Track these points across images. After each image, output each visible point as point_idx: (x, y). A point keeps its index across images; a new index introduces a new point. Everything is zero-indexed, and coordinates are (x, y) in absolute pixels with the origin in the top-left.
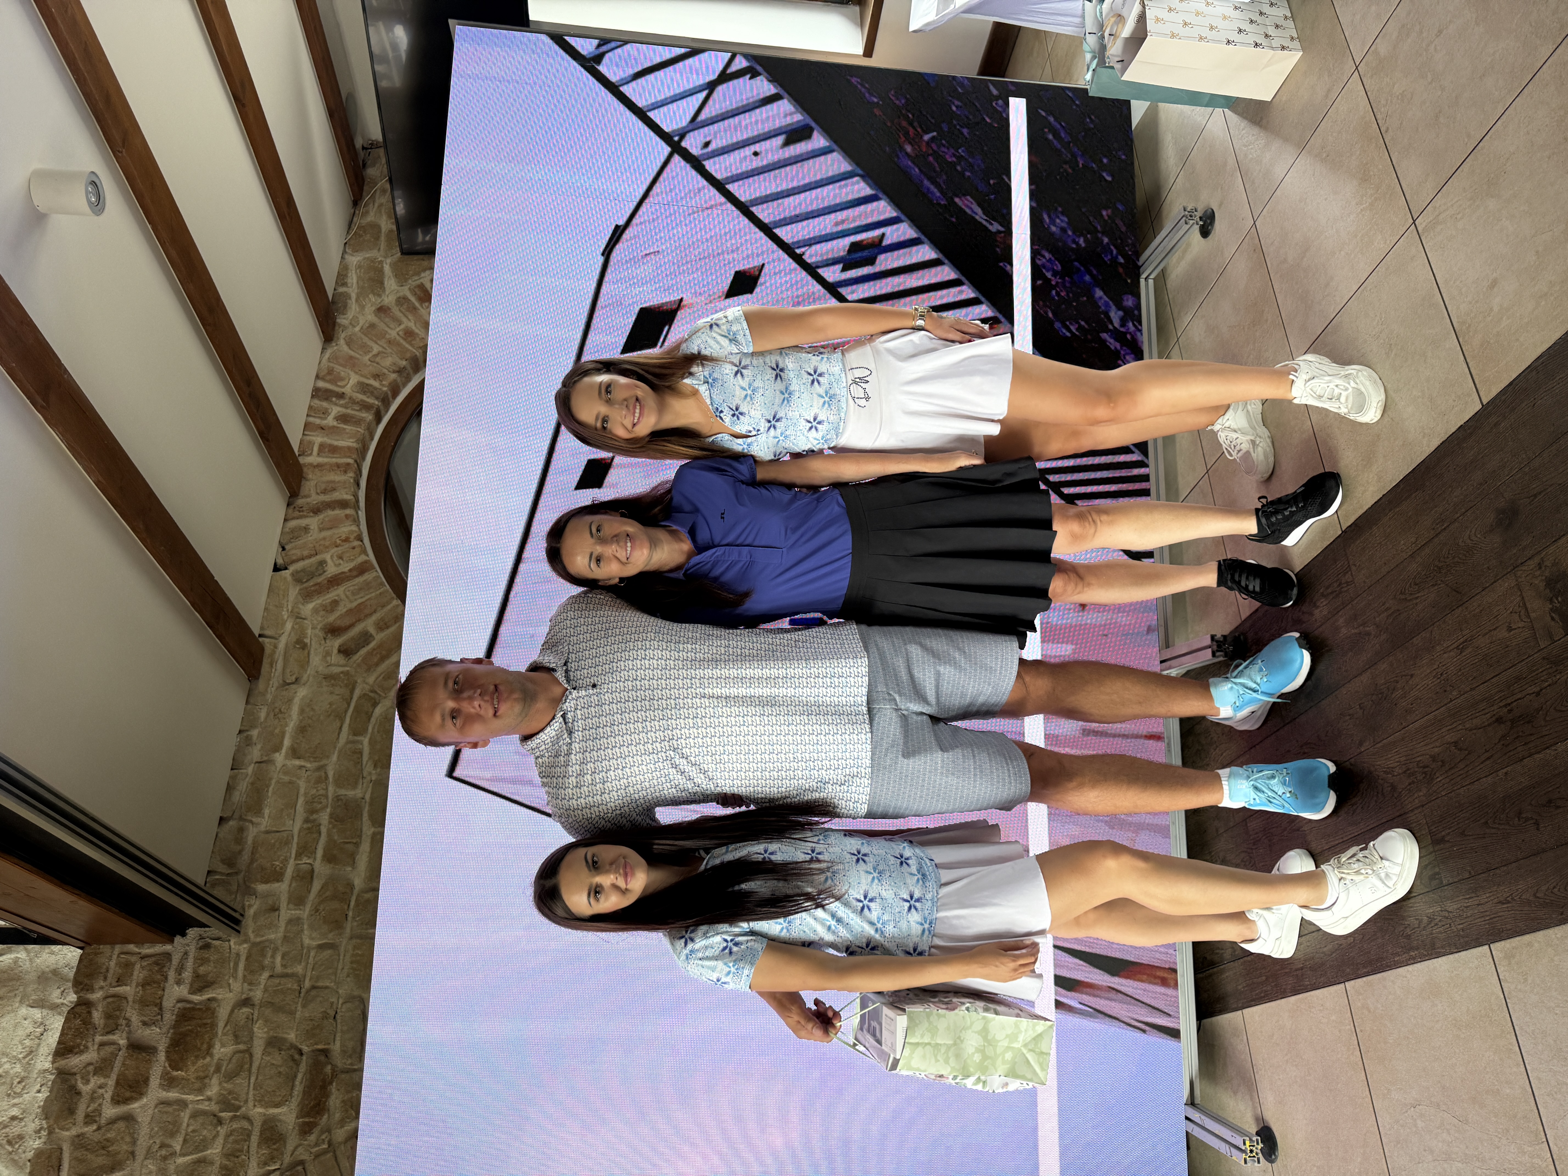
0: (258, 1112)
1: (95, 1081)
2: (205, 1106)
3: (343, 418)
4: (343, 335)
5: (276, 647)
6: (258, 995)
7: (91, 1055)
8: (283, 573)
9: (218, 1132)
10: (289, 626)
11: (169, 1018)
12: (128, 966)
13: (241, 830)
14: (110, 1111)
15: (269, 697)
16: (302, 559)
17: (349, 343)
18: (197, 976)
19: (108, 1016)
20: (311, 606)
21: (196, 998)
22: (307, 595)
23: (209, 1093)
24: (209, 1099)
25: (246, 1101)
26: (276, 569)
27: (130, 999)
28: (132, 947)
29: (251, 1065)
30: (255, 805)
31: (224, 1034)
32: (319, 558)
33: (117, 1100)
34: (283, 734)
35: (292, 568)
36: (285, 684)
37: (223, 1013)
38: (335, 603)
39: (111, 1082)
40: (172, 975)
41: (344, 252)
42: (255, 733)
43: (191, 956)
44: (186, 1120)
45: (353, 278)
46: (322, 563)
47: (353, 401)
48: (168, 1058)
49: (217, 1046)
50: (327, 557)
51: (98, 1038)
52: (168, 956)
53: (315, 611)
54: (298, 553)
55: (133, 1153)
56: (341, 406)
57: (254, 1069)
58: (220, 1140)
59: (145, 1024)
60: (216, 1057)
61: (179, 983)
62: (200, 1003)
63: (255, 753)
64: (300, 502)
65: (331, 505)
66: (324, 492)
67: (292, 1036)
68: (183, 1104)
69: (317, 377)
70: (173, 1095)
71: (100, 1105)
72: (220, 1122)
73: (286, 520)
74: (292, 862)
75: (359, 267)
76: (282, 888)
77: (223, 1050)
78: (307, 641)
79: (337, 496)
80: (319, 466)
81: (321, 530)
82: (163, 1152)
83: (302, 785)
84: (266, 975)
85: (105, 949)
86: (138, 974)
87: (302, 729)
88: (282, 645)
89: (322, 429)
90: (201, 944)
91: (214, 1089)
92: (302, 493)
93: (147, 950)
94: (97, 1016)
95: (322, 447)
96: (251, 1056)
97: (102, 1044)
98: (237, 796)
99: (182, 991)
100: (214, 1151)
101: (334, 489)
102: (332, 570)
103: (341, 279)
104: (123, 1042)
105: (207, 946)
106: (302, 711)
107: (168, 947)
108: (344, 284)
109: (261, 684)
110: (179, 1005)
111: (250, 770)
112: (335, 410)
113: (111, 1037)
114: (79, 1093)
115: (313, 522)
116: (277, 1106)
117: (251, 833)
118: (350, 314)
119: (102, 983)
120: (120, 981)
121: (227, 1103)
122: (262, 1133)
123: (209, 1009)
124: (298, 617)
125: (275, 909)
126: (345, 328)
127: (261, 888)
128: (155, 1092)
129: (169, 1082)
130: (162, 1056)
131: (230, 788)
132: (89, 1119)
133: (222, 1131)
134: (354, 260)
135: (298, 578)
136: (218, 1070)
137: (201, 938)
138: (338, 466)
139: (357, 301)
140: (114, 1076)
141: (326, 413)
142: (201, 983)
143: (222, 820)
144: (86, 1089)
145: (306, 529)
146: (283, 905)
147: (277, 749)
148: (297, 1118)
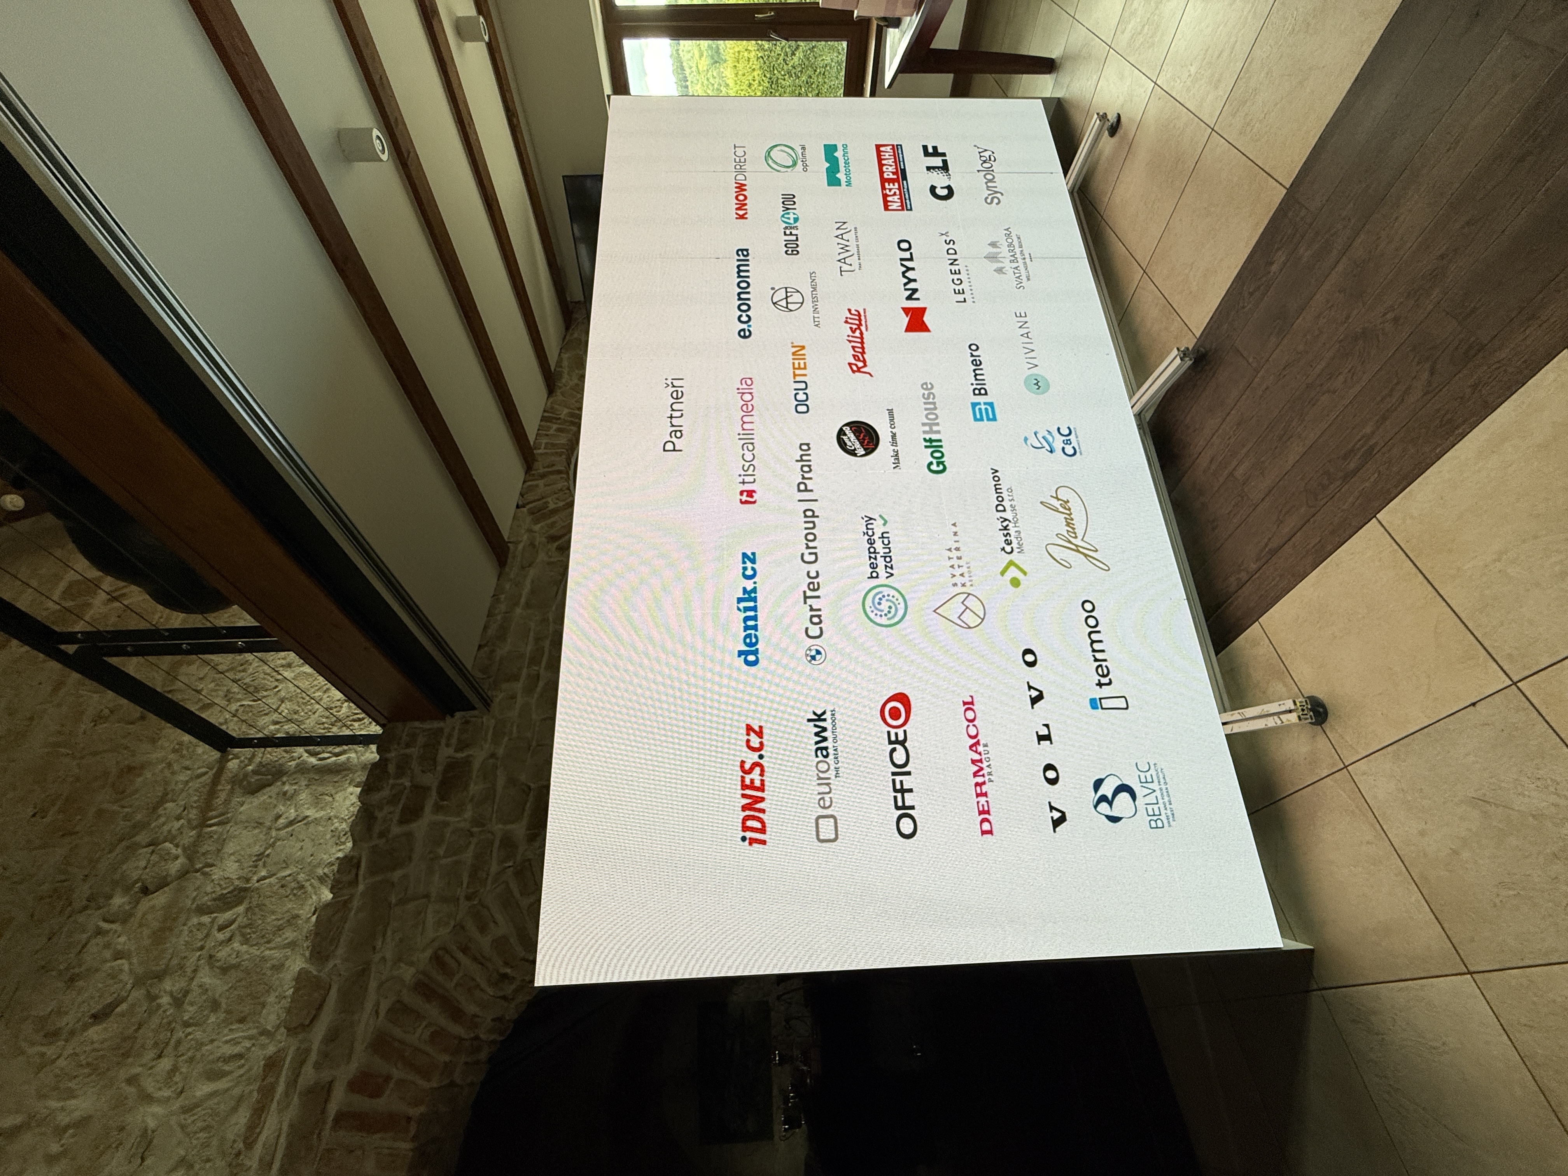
0: (498, 828)
1: (387, 809)
2: (462, 825)
3: (559, 430)
4: (559, 391)
5: (517, 548)
6: (501, 752)
7: (385, 793)
8: (523, 509)
9: (470, 842)
10: (525, 537)
11: (440, 768)
12: (413, 736)
13: (492, 651)
14: (396, 830)
15: (512, 576)
16: (534, 501)
17: (563, 394)
18: (459, 740)
19: (398, 767)
20: (539, 526)
21: (460, 755)
22: (537, 521)
23: (466, 816)
24: (465, 820)
25: (491, 820)
26: (518, 507)
27: (415, 757)
28: (417, 724)
29: (495, 796)
30: (502, 636)
31: (477, 777)
32: (544, 500)
33: (401, 822)
34: (521, 595)
35: (528, 507)
36: (523, 568)
37: (476, 765)
38: (554, 523)
39: (398, 810)
40: (443, 741)
41: (560, 353)
42: (503, 597)
43: (457, 728)
44: (448, 835)
45: (565, 363)
46: (547, 502)
47: (565, 421)
48: (438, 793)
49: (472, 785)
50: (549, 500)
51: (391, 781)
52: (441, 730)
53: (542, 527)
54: (532, 498)
55: (410, 858)
56: (560, 424)
57: (497, 800)
58: (472, 847)
59: (423, 772)
60: (471, 793)
61: (447, 745)
62: (462, 758)
63: (503, 607)
64: (533, 472)
65: (552, 473)
66: (548, 467)
67: (523, 778)
68: (446, 824)
69: (545, 411)
70: (440, 818)
71: (390, 825)
72: (472, 834)
73: (524, 482)
74: (525, 670)
75: (569, 358)
76: (518, 686)
77: (475, 788)
78: (537, 543)
79: (555, 468)
80: (546, 453)
81: (545, 486)
82: (431, 856)
83: (532, 625)
84: (506, 739)
85: (400, 725)
86: (421, 740)
87: (533, 592)
88: (520, 547)
89: (547, 435)
90: (463, 720)
91: (468, 814)
92: (534, 468)
93: (427, 725)
94: (391, 768)
95: (546, 444)
96: (495, 791)
97: (393, 786)
98: (490, 632)
99: (450, 751)
100: (468, 856)
101: (553, 465)
102: (552, 506)
103: (559, 363)
104: (408, 784)
105: (467, 722)
106: (533, 581)
107: (441, 724)
108: (561, 367)
109: (507, 569)
110: (449, 760)
111: (499, 617)
112: (555, 427)
113: (400, 781)
114: (376, 818)
115: (541, 483)
116: (513, 822)
117: (499, 653)
118: (564, 381)
119: (396, 747)
120: (408, 746)
121: (478, 821)
122: (501, 841)
123: (467, 762)
124: (530, 531)
125: (513, 697)
126: (560, 388)
127: (505, 686)
128: (429, 816)
129: (438, 809)
130: (434, 794)
131: (486, 628)
132: (382, 835)
133: (474, 840)
134: (565, 356)
135: (531, 512)
136: (471, 801)
137: (464, 717)
138: (557, 453)
139: (568, 374)
140: (400, 806)
141: (549, 428)
142: (462, 746)
143: (480, 647)
144: (380, 815)
145: (537, 486)
146: (519, 696)
147: (516, 604)
148: (526, 830)
